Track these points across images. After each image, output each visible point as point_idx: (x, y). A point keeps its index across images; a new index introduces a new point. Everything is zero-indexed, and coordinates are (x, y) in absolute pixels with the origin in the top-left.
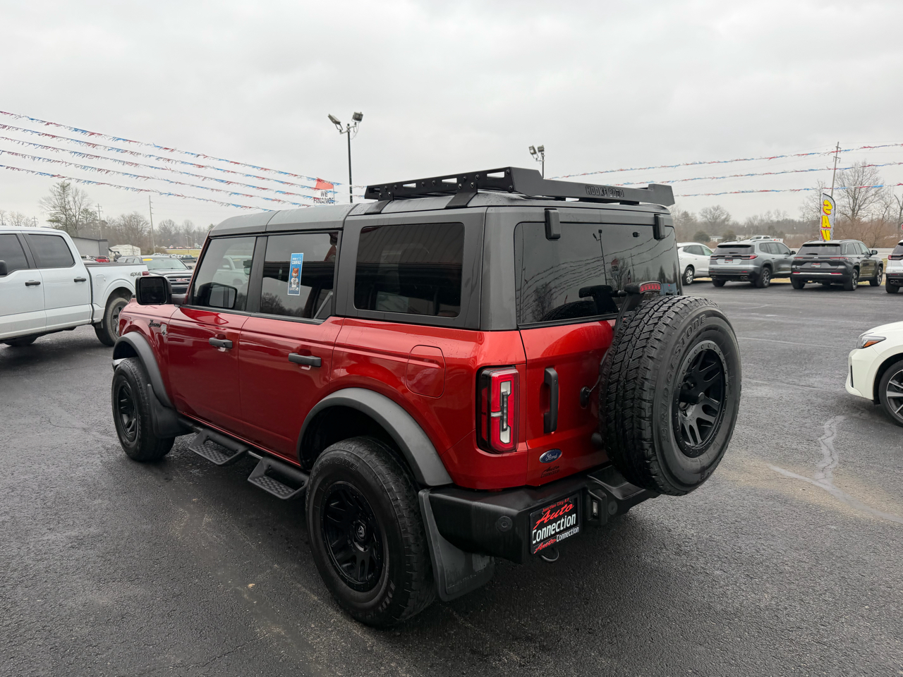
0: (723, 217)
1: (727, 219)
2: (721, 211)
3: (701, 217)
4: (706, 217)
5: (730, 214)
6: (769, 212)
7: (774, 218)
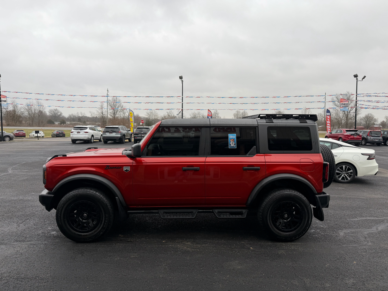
0: (59, 114)
1: (60, 115)
2: (58, 111)
3: (49, 113)
4: (51, 113)
5: (62, 112)
6: (78, 113)
7: (80, 116)
